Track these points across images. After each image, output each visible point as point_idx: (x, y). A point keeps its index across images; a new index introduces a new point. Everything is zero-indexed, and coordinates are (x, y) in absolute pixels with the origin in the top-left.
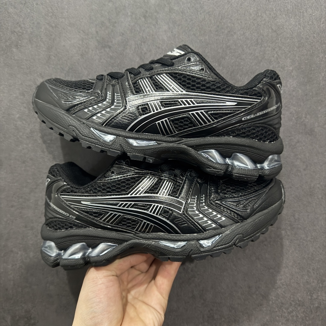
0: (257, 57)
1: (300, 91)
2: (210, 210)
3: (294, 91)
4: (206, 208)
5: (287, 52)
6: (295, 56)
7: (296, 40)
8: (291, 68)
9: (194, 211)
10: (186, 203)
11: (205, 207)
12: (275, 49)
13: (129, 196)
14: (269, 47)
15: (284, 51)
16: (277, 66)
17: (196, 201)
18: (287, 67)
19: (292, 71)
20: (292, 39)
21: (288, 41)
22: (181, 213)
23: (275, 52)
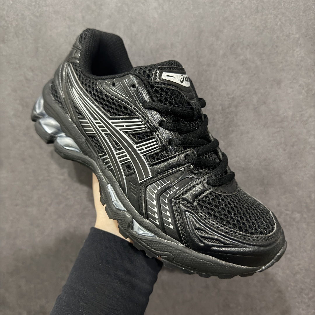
0: (258, 27)
1: (309, 60)
2: (167, 206)
3: (301, 61)
4: (166, 201)
5: (292, 18)
6: (302, 22)
7: (301, 4)
8: (297, 36)
9: (152, 192)
10: (151, 178)
11: (167, 199)
12: (278, 16)
13: (110, 121)
14: (271, 14)
15: (289, 17)
16: (281, 35)
17: (163, 186)
18: (293, 34)
19: (299, 38)
20: (297, 3)
21: (292, 5)
22: (139, 182)
23: (277, 20)
